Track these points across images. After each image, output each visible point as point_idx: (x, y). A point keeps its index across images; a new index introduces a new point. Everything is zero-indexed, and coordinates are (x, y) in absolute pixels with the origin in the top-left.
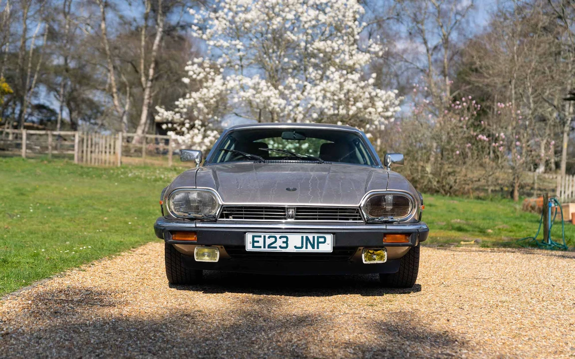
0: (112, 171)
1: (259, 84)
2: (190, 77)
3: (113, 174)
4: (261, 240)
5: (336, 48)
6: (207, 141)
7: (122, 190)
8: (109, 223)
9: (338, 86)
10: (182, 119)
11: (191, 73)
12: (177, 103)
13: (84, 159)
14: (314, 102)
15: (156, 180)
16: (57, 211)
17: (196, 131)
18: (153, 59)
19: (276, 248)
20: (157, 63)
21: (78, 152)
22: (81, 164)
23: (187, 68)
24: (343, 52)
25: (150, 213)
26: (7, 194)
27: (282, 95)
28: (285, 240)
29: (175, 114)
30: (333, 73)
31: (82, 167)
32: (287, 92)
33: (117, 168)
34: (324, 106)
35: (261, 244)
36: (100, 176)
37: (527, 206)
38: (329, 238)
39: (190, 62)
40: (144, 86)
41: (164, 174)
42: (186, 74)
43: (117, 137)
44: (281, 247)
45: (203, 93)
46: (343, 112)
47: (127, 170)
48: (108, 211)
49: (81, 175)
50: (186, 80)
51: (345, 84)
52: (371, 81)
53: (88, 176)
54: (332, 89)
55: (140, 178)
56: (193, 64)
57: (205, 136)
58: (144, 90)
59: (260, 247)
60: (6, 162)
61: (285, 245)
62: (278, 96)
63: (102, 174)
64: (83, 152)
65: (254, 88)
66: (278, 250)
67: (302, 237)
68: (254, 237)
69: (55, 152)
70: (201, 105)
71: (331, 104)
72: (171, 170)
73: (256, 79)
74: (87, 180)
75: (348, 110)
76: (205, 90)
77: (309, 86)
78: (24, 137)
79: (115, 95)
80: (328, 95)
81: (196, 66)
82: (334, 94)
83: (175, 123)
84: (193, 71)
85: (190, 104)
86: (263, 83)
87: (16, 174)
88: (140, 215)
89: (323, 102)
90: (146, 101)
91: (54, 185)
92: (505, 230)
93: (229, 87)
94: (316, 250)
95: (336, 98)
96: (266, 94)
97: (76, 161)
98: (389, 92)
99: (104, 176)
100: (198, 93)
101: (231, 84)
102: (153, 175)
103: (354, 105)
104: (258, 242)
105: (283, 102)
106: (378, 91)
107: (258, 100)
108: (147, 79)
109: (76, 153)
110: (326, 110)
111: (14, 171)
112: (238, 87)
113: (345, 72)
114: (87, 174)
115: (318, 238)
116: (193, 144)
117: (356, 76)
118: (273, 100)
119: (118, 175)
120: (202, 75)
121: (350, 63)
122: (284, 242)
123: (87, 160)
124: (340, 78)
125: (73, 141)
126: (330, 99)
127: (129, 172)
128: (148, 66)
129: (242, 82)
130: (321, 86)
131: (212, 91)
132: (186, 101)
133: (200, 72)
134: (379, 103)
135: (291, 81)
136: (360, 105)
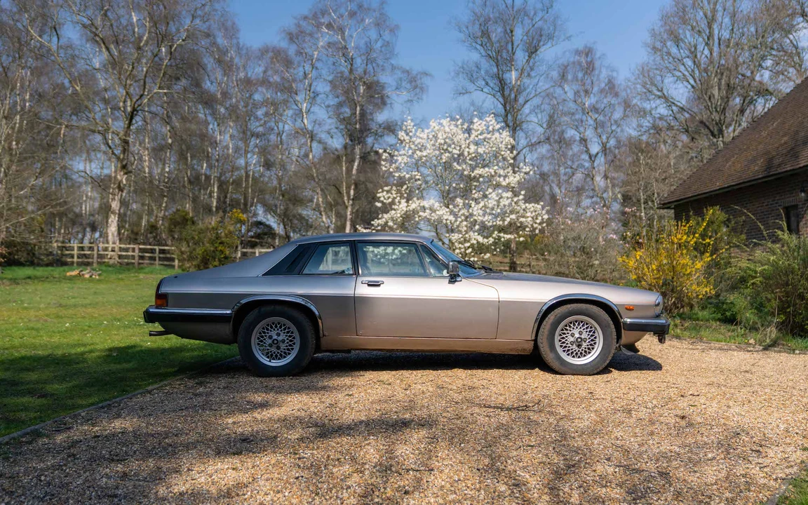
1: (434, 205)
2: (382, 202)
5: (493, 173)
9: (495, 203)
11: (382, 199)
12: (372, 222)
14: (476, 218)
18: (353, 182)
20: (356, 185)
23: (378, 195)
24: (500, 176)
27: (452, 212)
29: (372, 231)
30: (491, 193)
32: (455, 210)
34: (484, 220)
39: (381, 190)
40: (347, 204)
42: (378, 200)
45: (392, 214)
46: (499, 223)
50: (379, 205)
51: (501, 200)
52: (521, 197)
54: (490, 206)
56: (383, 192)
58: (347, 207)
62: (449, 213)
65: (431, 209)
70: (391, 224)
71: (490, 217)
73: (432, 201)
75: (504, 221)
76: (393, 212)
77: (473, 204)
78: (257, 254)
79: (323, 213)
80: (488, 211)
81: (385, 193)
82: (493, 209)
84: (384, 197)
85: (383, 223)
86: (437, 205)
89: (484, 215)
90: (349, 217)
93: (411, 208)
95: (494, 212)
96: (440, 212)
98: (536, 205)
100: (388, 214)
101: (413, 206)
103: (508, 217)
105: (452, 218)
106: (527, 205)
107: (434, 217)
108: (348, 199)
110: (486, 223)
112: (419, 208)
113: (500, 191)
117: (509, 194)
118: (445, 217)
120: (390, 200)
121: (504, 183)
124: (497, 196)
126: (490, 214)
128: (348, 188)
129: (422, 205)
130: (482, 204)
131: (398, 212)
132: (380, 221)
133: (389, 198)
134: (529, 214)
135: (459, 201)
136: (513, 216)
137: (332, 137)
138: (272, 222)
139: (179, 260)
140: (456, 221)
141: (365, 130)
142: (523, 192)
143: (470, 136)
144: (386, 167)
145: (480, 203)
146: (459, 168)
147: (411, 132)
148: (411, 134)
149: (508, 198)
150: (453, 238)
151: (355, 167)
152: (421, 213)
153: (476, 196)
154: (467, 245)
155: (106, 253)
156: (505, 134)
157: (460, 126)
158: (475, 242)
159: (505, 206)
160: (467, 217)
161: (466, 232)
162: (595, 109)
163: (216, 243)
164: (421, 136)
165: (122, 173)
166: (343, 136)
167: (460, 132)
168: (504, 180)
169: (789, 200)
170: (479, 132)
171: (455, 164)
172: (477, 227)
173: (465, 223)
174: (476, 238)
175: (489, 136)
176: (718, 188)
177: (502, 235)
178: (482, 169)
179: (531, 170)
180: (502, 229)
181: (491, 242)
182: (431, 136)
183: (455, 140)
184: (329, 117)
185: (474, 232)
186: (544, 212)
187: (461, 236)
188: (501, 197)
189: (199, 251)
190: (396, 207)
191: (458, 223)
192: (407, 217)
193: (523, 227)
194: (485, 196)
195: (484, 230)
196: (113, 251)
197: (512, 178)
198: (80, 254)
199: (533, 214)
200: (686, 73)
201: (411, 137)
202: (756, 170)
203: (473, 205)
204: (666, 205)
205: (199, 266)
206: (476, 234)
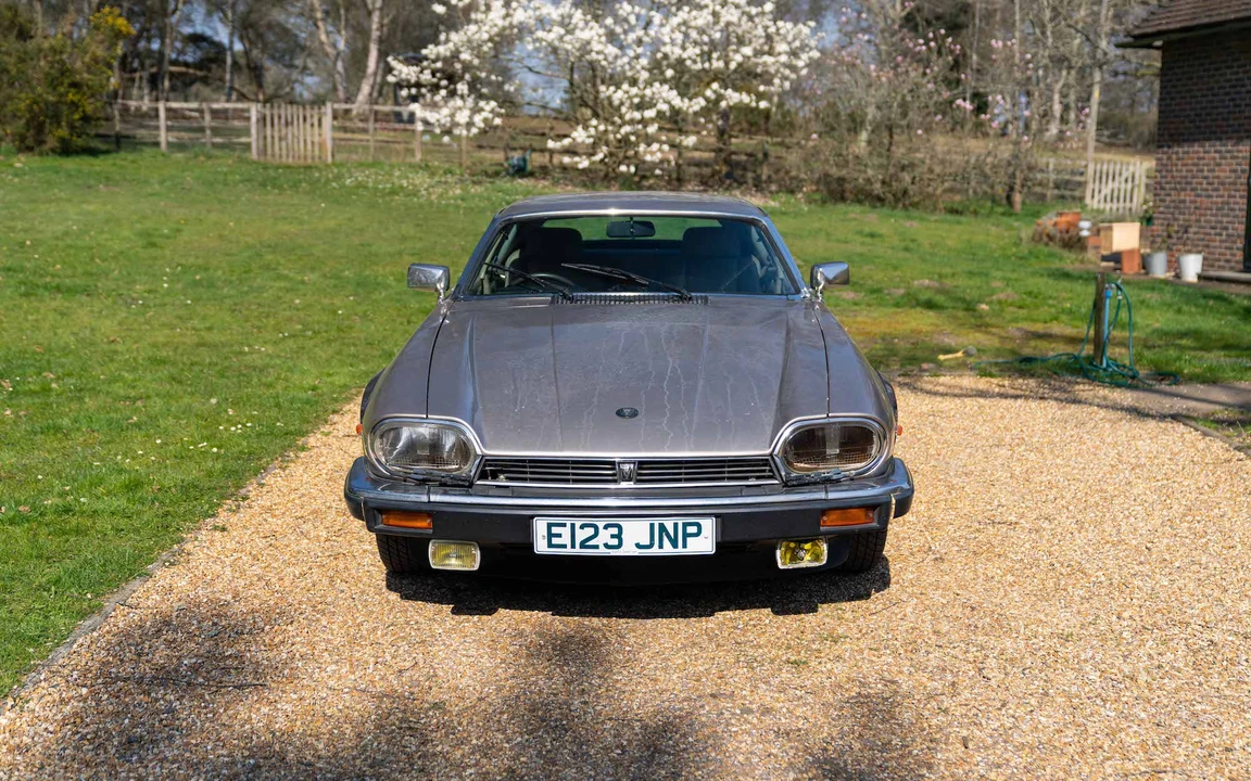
0: (317, 175)
1: (570, 17)
3: (319, 180)
4: (566, 531)
6: (478, 119)
7: (332, 224)
8: (301, 314)
9: (710, 18)
10: (435, 80)
12: (424, 52)
13: (269, 152)
14: (667, 49)
15: (393, 192)
16: (211, 285)
17: (459, 102)
19: (597, 547)
21: (258, 139)
22: (262, 159)
25: (378, 284)
27: (612, 37)
28: (615, 531)
29: (421, 72)
31: (265, 168)
32: (618, 30)
33: (327, 165)
34: (685, 56)
35: (566, 539)
36: (295, 186)
37: (1041, 235)
38: (708, 525)
40: (370, 7)
41: (407, 178)
43: (323, 110)
44: (606, 546)
45: (469, 33)
46: (718, 64)
47: (344, 170)
48: (303, 282)
49: (263, 185)
50: (439, 9)
52: (769, 6)
53: (274, 187)
54: (700, 22)
55: (366, 188)
57: (476, 110)
58: (370, 13)
59: (565, 546)
60: (133, 162)
61: (615, 542)
62: (603, 39)
63: (300, 181)
64: (265, 138)
65: (562, 24)
66: (603, 551)
67: (652, 526)
68: (550, 526)
69: (218, 140)
70: (465, 56)
71: (698, 51)
72: (421, 168)
73: (566, 7)
74: (272, 196)
75: (727, 60)
76: (473, 28)
77: (657, 18)
78: (162, 114)
79: (320, 24)
80: (693, 33)
82: (702, 31)
83: (425, 86)
85: (448, 54)
86: (578, 15)
87: (149, 190)
88: (360, 290)
89: (684, 48)
90: (375, 34)
91: (213, 217)
92: (1011, 305)
93: (515, 21)
94: (680, 551)
95: (706, 39)
96: (585, 35)
97: (254, 154)
98: (801, 26)
99: (304, 185)
100: (461, 33)
101: (520, 16)
102: (387, 182)
103: (737, 51)
104: (559, 536)
105: (612, 50)
106: (780, 24)
107: (570, 45)
109: (253, 139)
110: (688, 63)
111: (146, 182)
112: (532, 22)
114: (274, 183)
115: (685, 525)
118: (596, 47)
119: (328, 181)
122: (613, 536)
123: (273, 155)
125: (248, 119)
126: (696, 43)
127: (347, 175)
130: (678, 18)
131: (486, 28)
132: (441, 48)
134: (783, 48)
135: (626, 8)
136: (747, 51)
140: (621, 55)
150: (615, 96)
152: (540, 34)
154: (650, 113)
158: (665, 107)
159: (728, 24)
163: (62, 84)
172: (669, 73)
173: (643, 61)
174: (667, 97)
177: (725, 92)
180: (722, 79)
181: (696, 108)
185: (663, 83)
186: (815, 44)
187: (634, 91)
189: (21, 101)
190: (480, 16)
191: (626, 60)
193: (766, 78)
195: (685, 81)
199: (790, 45)
204: (1140, 40)
205: (22, 138)
206: (666, 87)
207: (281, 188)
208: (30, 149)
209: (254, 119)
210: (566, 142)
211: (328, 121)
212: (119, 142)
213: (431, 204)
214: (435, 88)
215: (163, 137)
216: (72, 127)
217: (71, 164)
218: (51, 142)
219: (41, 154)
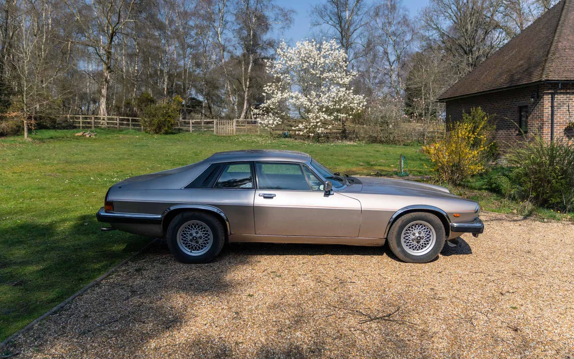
0: (232, 138)
1: (298, 95)
2: (266, 93)
3: (232, 140)
5: (334, 76)
6: (275, 123)
9: (335, 94)
10: (263, 113)
11: (266, 91)
12: (261, 106)
13: (219, 132)
14: (323, 104)
15: (252, 142)
17: (270, 118)
18: (248, 77)
20: (250, 80)
22: (217, 134)
23: (264, 88)
24: (338, 78)
26: (191, 155)
27: (309, 100)
29: (260, 111)
30: (333, 88)
31: (218, 137)
32: (311, 98)
33: (234, 136)
34: (329, 105)
40: (245, 90)
41: (256, 138)
42: (264, 91)
43: (233, 121)
46: (338, 107)
49: (218, 141)
50: (264, 94)
51: (339, 93)
52: (351, 91)
53: (221, 141)
54: (332, 96)
55: (245, 141)
56: (267, 86)
57: (274, 120)
58: (245, 92)
60: (184, 136)
62: (307, 101)
63: (228, 140)
64: (218, 128)
65: (296, 98)
70: (271, 106)
71: (332, 103)
72: (259, 136)
73: (297, 93)
74: (221, 144)
75: (340, 106)
76: (273, 99)
78: (191, 123)
79: (230, 96)
80: (331, 99)
82: (334, 98)
83: (261, 114)
84: (267, 89)
86: (300, 95)
87: (190, 143)
89: (328, 103)
90: (246, 98)
91: (208, 149)
93: (284, 97)
95: (334, 100)
96: (302, 100)
97: (215, 133)
98: (360, 96)
100: (270, 100)
101: (285, 95)
102: (251, 140)
103: (343, 103)
105: (309, 104)
106: (355, 96)
107: (298, 103)
108: (246, 87)
109: (215, 129)
110: (330, 107)
111: (189, 141)
112: (289, 97)
113: (338, 87)
114: (221, 140)
116: (270, 124)
117: (344, 89)
118: (305, 103)
119: (235, 140)
120: (271, 91)
121: (341, 82)
124: (337, 90)
125: (214, 124)
126: (332, 101)
127: (240, 138)
128: (246, 80)
129: (291, 95)
130: (327, 95)
131: (276, 99)
132: (265, 105)
133: (270, 90)
134: (355, 102)
135: (313, 93)
136: (346, 103)
137: (236, 49)
138: (200, 98)
139: (144, 126)
140: (311, 105)
141: (256, 44)
142: (352, 88)
143: (320, 53)
144: (269, 71)
145: (326, 94)
146: (314, 72)
147: (284, 49)
148: (284, 50)
149: (343, 91)
150: (309, 116)
151: (250, 68)
153: (324, 90)
154: (318, 120)
155: (100, 121)
156: (342, 51)
157: (314, 46)
158: (323, 118)
159: (341, 96)
160: (317, 103)
161: (318, 112)
162: (394, 34)
163: (166, 116)
164: (291, 51)
165: (108, 72)
166: (243, 48)
167: (314, 50)
168: (341, 80)
169: (522, 102)
170: (326, 50)
171: (311, 70)
172: (324, 109)
173: (317, 107)
174: (323, 116)
175: (332, 52)
176: (476, 92)
177: (339, 114)
178: (328, 74)
179: (357, 74)
180: (339, 111)
181: (332, 118)
182: (296, 52)
183: (312, 55)
184: (234, 37)
185: (322, 112)
186: (364, 100)
187: (314, 115)
188: (339, 91)
189: (156, 121)
190: (275, 96)
191: (312, 106)
192: (282, 102)
193: (352, 109)
194: (329, 89)
195: (329, 111)
196: (103, 120)
197: (346, 79)
198: (84, 122)
199: (358, 101)
200: (452, 15)
201: (284, 52)
202: (502, 81)
203: (322, 96)
204: (441, 100)
205: (156, 130)
206: (324, 113)
207: (223, 141)
208: (157, 133)
209: (215, 124)
210: (297, 128)
211: (235, 124)
212: (180, 131)
213: (262, 145)
214: (264, 115)
215: (191, 129)
216: (168, 127)
217: (168, 136)
218: (163, 131)
219: (160, 134)
